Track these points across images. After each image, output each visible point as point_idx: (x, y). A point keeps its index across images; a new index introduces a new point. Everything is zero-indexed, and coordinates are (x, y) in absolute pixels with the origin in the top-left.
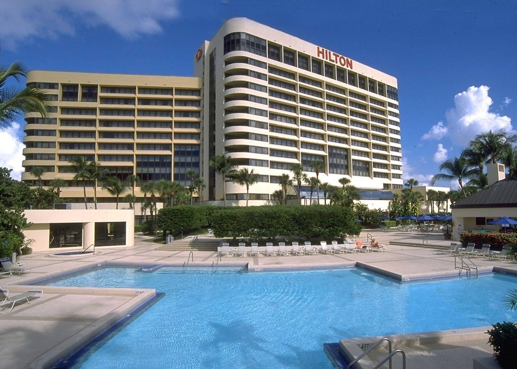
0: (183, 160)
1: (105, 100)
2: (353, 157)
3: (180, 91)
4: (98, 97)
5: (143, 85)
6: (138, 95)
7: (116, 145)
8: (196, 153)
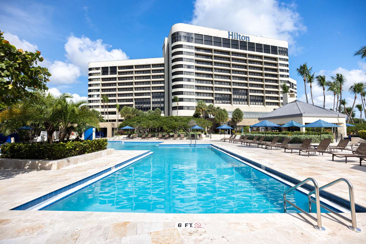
0: (156, 100)
1: (120, 73)
2: (250, 94)
3: (154, 65)
4: (117, 72)
5: (136, 64)
6: (134, 69)
7: (125, 95)
8: (163, 97)
